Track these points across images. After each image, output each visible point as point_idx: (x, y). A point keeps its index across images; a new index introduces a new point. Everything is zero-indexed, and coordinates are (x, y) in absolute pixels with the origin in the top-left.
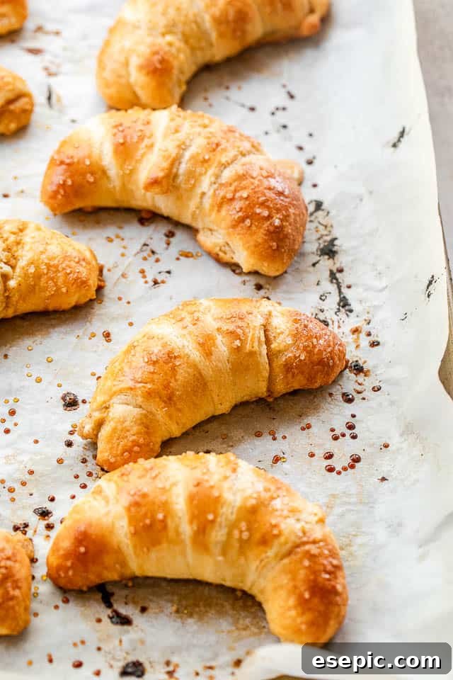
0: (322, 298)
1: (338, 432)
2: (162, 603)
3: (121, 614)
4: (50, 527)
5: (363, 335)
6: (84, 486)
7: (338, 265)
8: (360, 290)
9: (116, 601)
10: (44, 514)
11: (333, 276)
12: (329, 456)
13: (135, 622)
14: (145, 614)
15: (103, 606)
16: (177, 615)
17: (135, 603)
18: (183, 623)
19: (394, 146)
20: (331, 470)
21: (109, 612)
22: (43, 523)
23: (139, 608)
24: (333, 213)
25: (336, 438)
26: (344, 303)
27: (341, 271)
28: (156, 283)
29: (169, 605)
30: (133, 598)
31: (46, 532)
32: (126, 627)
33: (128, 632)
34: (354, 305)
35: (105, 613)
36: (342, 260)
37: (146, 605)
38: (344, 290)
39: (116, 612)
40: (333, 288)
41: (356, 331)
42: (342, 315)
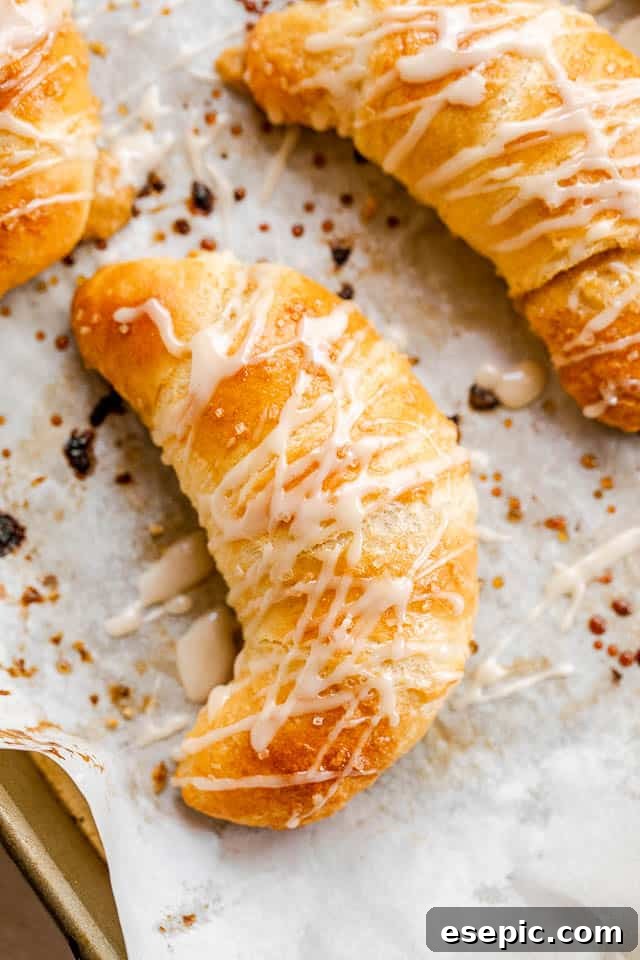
2: (156, 502)
3: (92, 450)
4: (182, 227)
9: (113, 426)
13: (90, 481)
14: (117, 487)
15: (89, 410)
16: (149, 542)
17: (129, 457)
18: (140, 559)
20: (596, 627)
21: (84, 426)
22: (183, 212)
23: (122, 471)
29: (160, 516)
30: (135, 449)
31: (167, 228)
32: (70, 472)
33: (63, 481)
35: (77, 420)
37: (137, 477)
39: (91, 437)
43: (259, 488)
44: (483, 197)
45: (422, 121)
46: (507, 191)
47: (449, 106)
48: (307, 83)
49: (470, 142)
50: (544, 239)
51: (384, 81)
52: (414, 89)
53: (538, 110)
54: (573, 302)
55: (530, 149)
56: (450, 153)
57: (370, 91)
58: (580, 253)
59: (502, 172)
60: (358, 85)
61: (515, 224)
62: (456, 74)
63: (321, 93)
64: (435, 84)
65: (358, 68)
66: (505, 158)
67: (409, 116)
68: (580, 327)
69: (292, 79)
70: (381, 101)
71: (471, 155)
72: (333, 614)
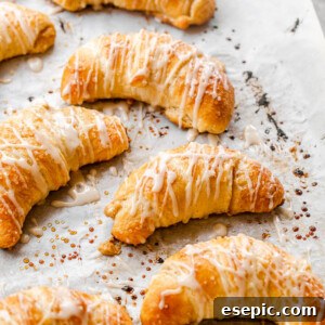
0: (267, 132)
1: (298, 214)
4: (134, 298)
5: (298, 152)
6: (149, 269)
7: (271, 111)
8: (290, 124)
10: (129, 290)
11: (270, 118)
12: (296, 230)
19: (293, 31)
20: (299, 238)
22: (130, 296)
24: (260, 78)
25: (297, 218)
26: (281, 134)
27: (274, 114)
28: (161, 135)
31: (133, 301)
34: (288, 134)
36: (273, 107)
38: (279, 125)
40: (271, 125)
41: (293, 150)
42: (282, 141)
43: (232, 279)
44: (201, 192)
45: (172, 194)
46: (203, 184)
47: (172, 184)
48: (141, 222)
49: (185, 185)
50: (222, 183)
51: (155, 198)
52: (162, 191)
53: (187, 164)
54: (241, 188)
55: (196, 171)
56: (184, 192)
57: (155, 204)
58: (230, 177)
59: (198, 182)
60: (151, 208)
61: (213, 189)
62: (165, 178)
63: (146, 220)
64: (164, 185)
65: (147, 204)
66: (195, 178)
67: (169, 197)
68: (248, 191)
69: (138, 225)
70: (160, 202)
71: (188, 187)
72: (278, 275)
